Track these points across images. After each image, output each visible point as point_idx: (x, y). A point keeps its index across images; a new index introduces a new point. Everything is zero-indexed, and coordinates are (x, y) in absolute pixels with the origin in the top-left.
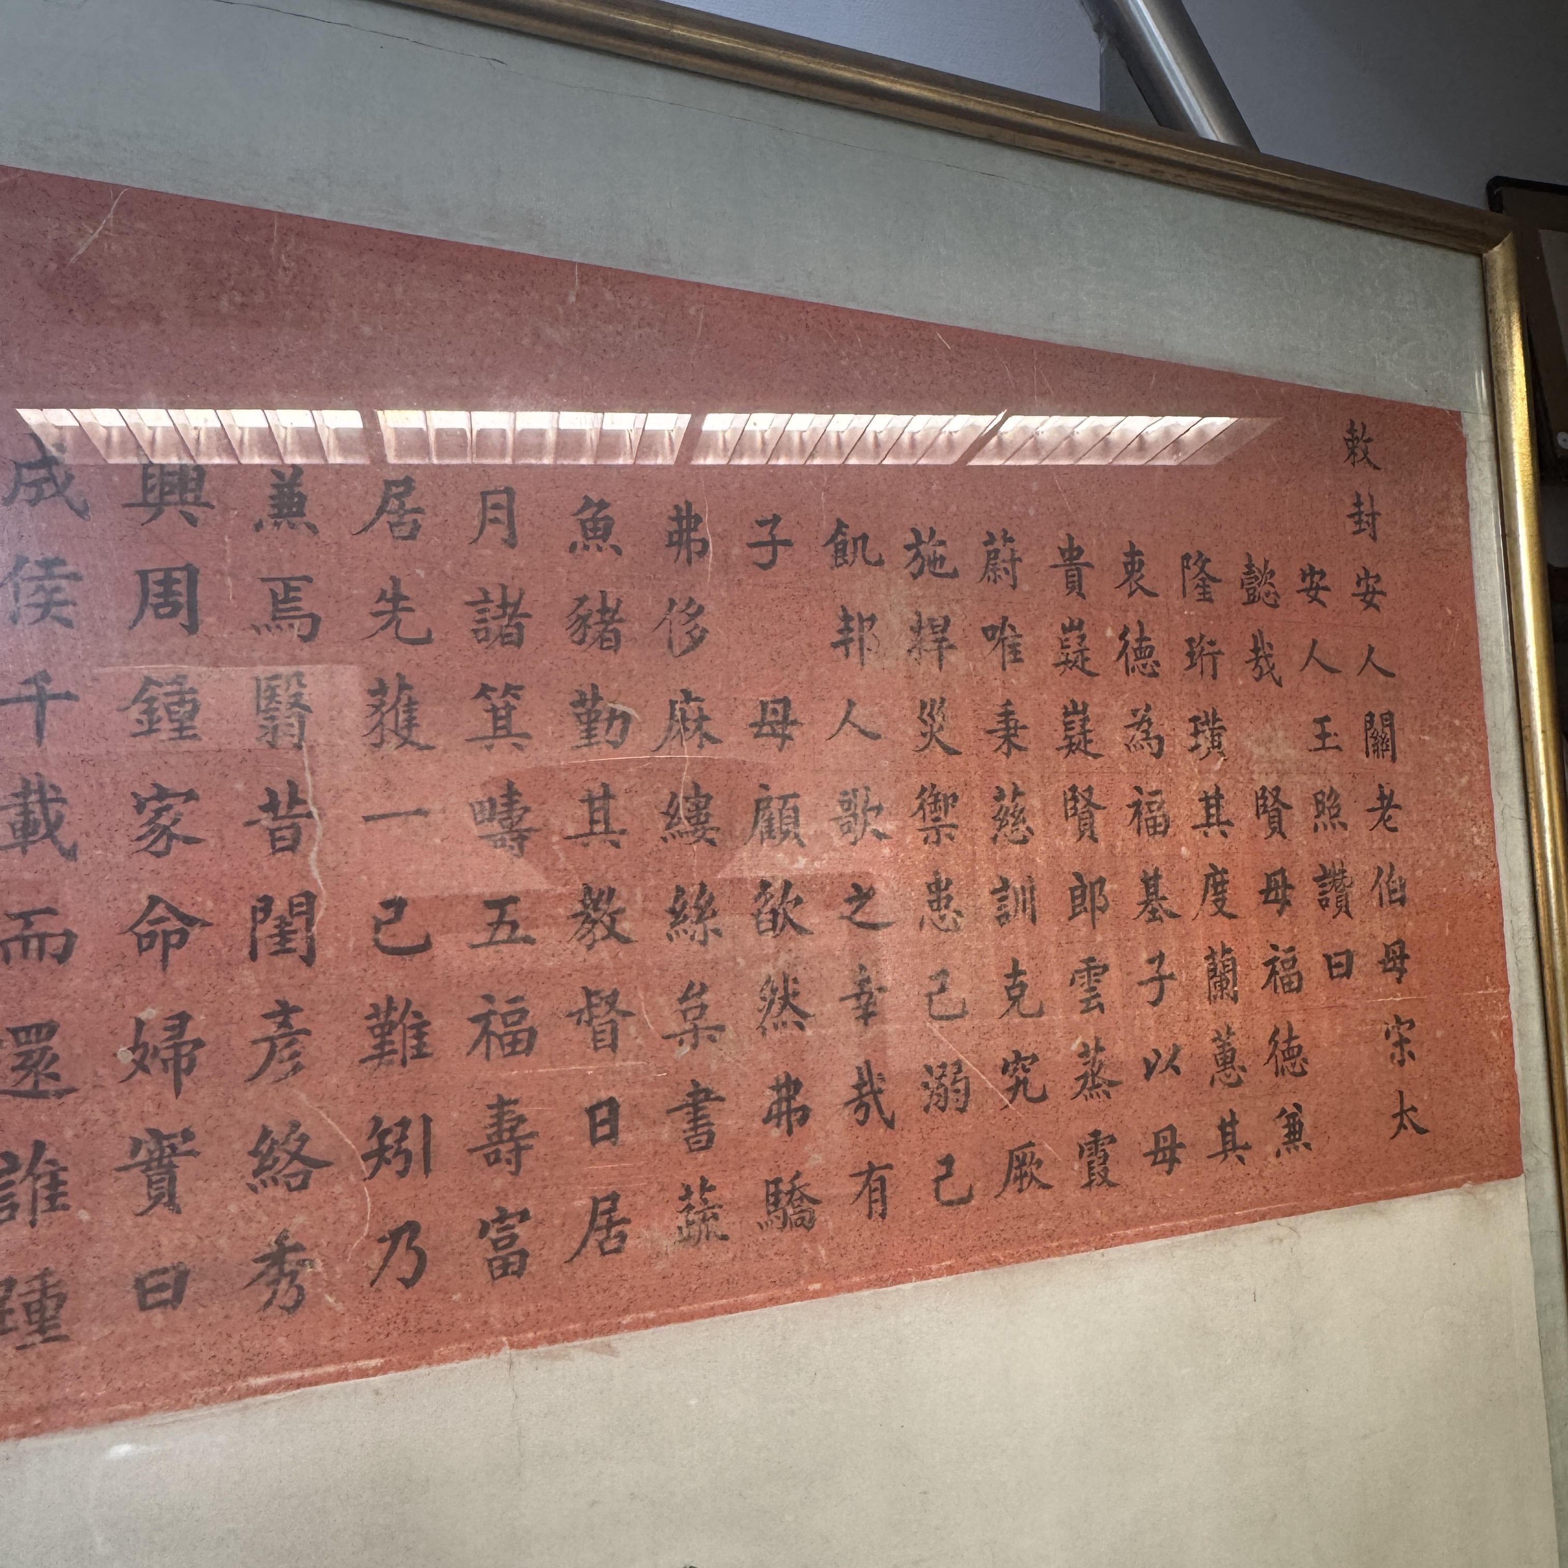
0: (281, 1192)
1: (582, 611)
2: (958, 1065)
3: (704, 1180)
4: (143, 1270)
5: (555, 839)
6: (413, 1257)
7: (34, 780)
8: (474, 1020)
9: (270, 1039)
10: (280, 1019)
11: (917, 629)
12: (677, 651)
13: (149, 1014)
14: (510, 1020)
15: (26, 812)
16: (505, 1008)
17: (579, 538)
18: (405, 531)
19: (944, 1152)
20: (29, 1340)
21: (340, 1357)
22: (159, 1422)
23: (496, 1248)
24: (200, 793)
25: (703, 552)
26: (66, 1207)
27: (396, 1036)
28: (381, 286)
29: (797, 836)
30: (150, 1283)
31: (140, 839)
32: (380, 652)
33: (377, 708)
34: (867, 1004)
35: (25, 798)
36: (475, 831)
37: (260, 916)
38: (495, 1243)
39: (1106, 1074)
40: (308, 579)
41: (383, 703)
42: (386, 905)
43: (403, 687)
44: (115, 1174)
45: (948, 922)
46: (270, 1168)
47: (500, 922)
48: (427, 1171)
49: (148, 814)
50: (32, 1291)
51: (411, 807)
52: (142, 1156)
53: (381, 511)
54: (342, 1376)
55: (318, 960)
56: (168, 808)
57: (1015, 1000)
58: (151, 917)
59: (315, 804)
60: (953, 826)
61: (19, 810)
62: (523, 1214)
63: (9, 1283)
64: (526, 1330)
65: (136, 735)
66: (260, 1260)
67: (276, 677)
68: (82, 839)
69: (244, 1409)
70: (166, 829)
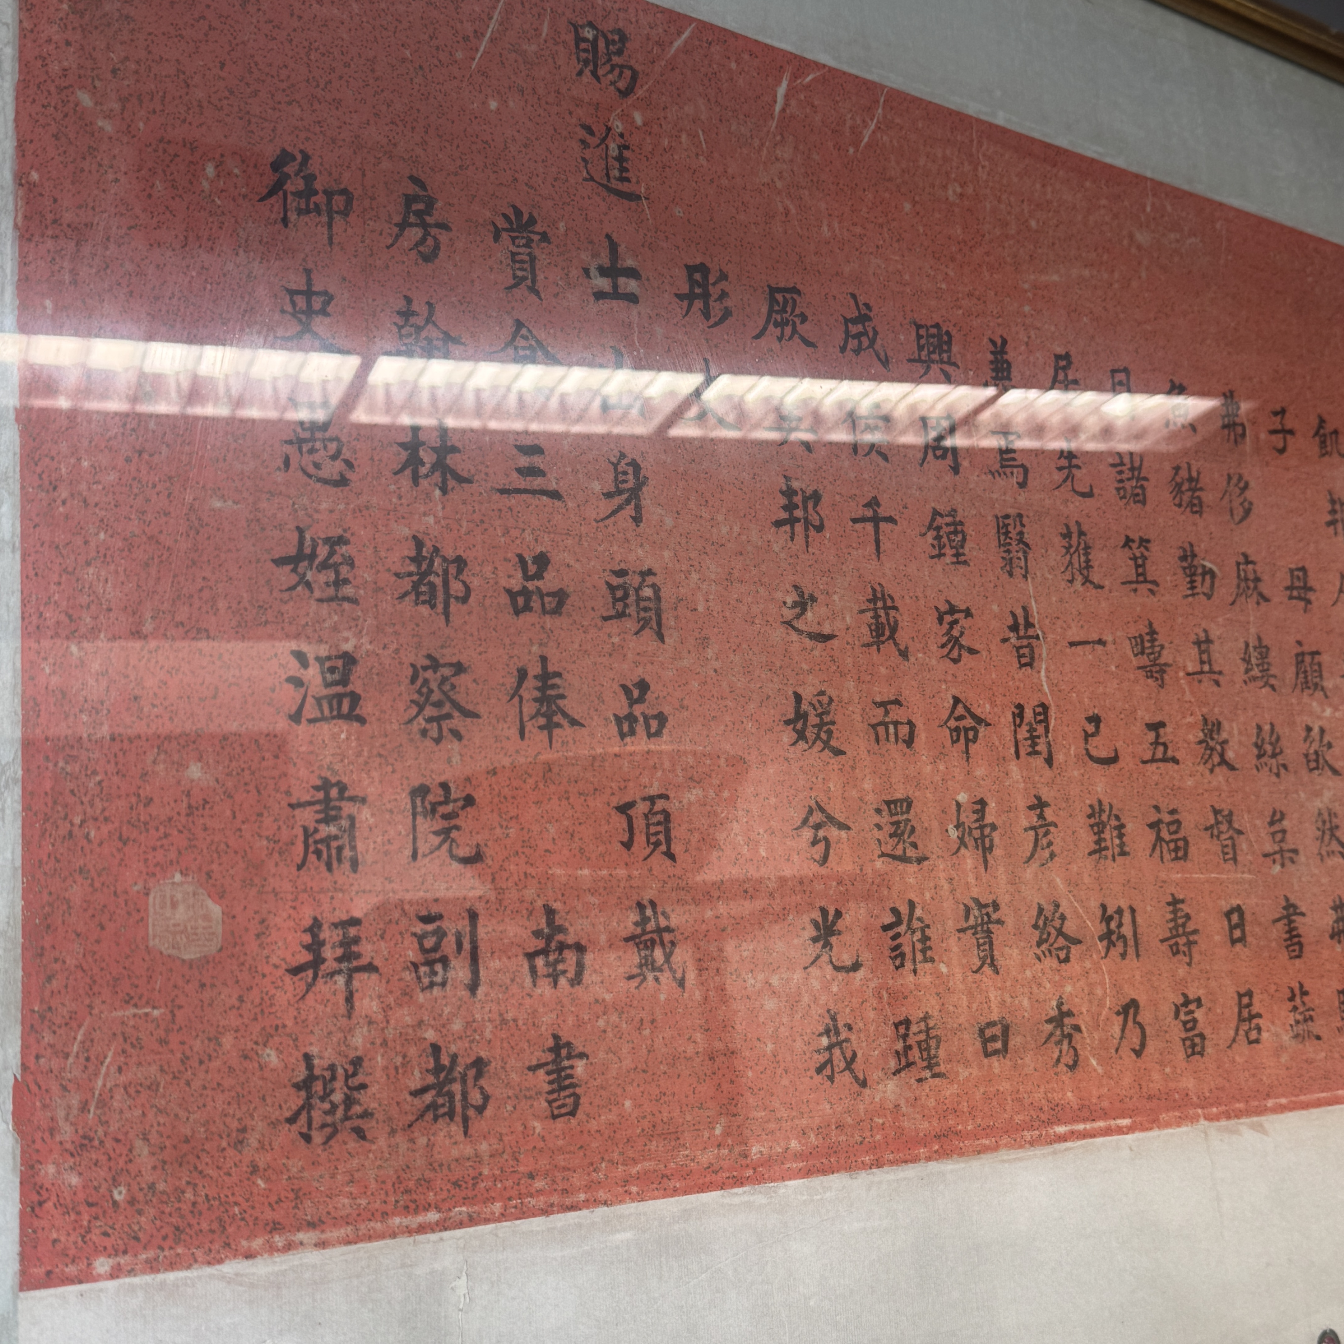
0: (1055, 963)
1: (1178, 479)
3: (1301, 986)
4: (983, 1020)
5: (1181, 674)
6: (1138, 1030)
7: (878, 589)
8: (1150, 826)
9: (1033, 828)
10: (1038, 811)
12: (1237, 518)
13: (962, 797)
14: (1171, 829)
15: (877, 617)
16: (1167, 818)
17: (1169, 416)
20: (923, 1075)
21: (1105, 1115)
22: (1005, 1157)
23: (1187, 1030)
24: (973, 611)
25: (1243, 435)
26: (932, 960)
27: (1107, 835)
28: (1038, 186)
29: (1323, 689)
30: (988, 1033)
31: (943, 646)
32: (1065, 502)
33: (1068, 549)
35: (875, 604)
36: (1135, 662)
37: (1018, 721)
38: (1185, 1023)
40: (1018, 434)
41: (1071, 546)
42: (1090, 719)
43: (1081, 533)
44: (958, 935)
46: (1046, 941)
47: (1156, 743)
48: (1138, 956)
49: (945, 626)
50: (920, 1032)
51: (1095, 637)
52: (972, 921)
53: (1055, 380)
54: (1108, 1132)
55: (1055, 764)
56: (956, 622)
58: (956, 714)
59: (1041, 628)
61: (871, 614)
62: (1198, 1001)
63: (907, 1022)
64: (1212, 1105)
65: (932, 557)
66: (1049, 1021)
67: (1007, 517)
68: (910, 643)
69: (1055, 1153)
70: (957, 639)
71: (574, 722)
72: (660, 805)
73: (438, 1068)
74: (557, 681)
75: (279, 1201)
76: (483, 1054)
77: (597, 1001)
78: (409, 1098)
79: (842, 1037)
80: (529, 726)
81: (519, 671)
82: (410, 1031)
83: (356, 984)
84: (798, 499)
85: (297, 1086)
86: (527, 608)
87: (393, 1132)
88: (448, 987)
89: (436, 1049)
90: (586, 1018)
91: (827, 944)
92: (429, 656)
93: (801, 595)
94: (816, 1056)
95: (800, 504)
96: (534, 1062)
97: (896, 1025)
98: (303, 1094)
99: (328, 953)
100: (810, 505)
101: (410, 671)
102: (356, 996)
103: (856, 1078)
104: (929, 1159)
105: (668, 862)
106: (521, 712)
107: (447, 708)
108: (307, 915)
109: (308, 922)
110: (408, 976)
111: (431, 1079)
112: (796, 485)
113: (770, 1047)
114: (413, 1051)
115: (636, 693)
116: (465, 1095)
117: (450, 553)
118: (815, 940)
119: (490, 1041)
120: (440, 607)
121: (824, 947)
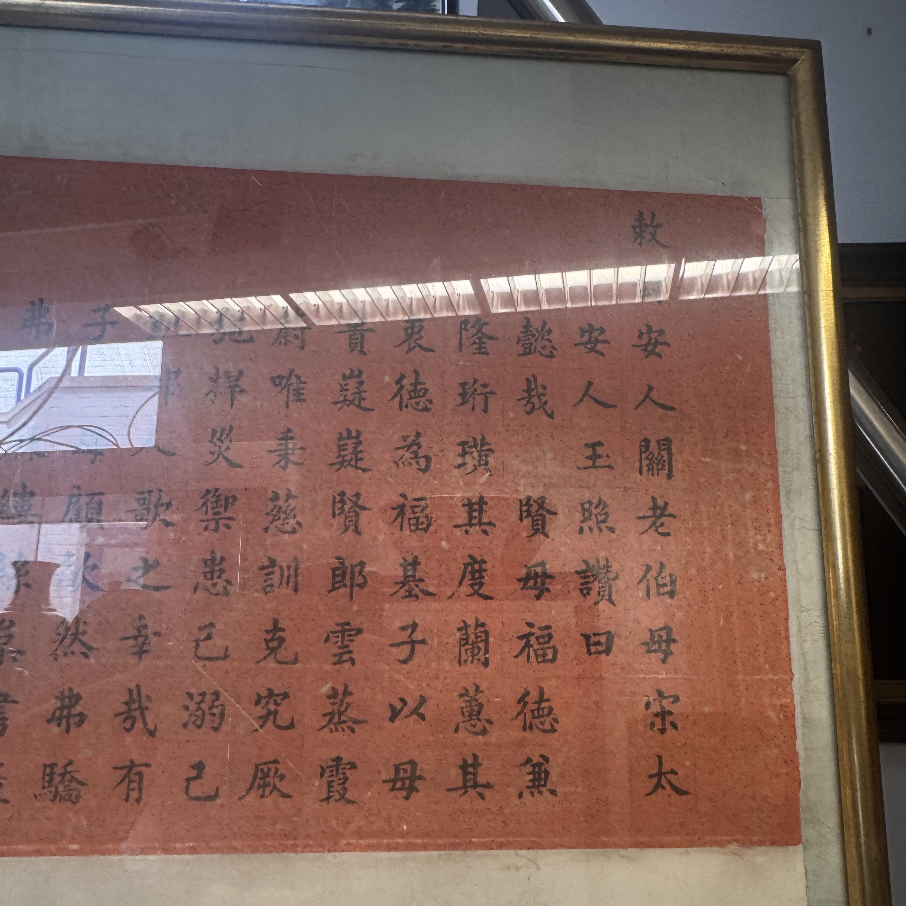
2: (217, 694)
11: (214, 379)
19: (197, 760)
25: (49, 331)
29: (99, 522)
34: (144, 643)
39: (352, 713)
45: (219, 588)
57: (273, 651)
60: (230, 518)
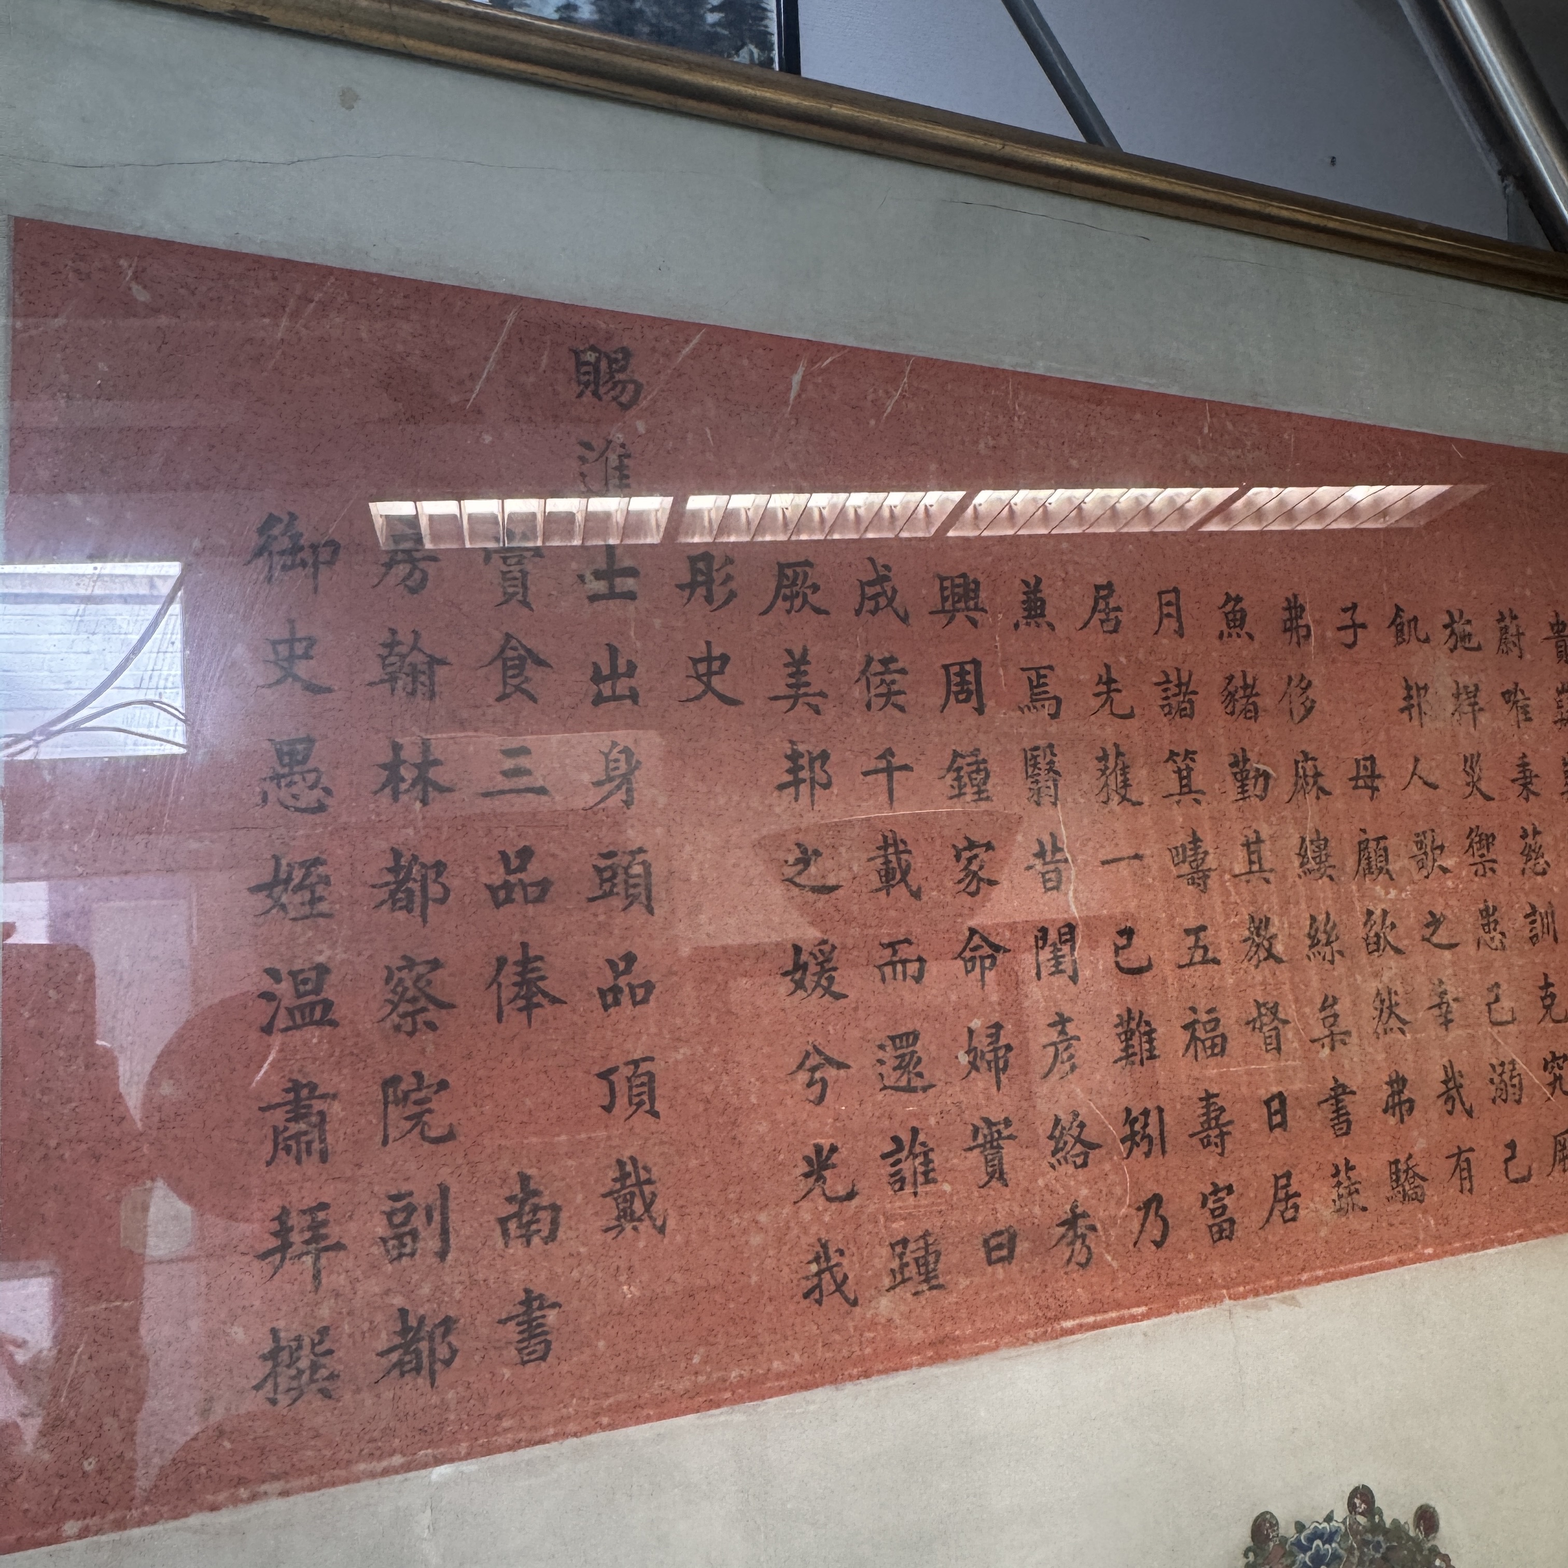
0: (1071, 1169)
1: (1231, 688)
2: (1513, 1062)
3: (1347, 1161)
4: (987, 1232)
5: (1227, 877)
6: (1160, 1223)
7: (890, 835)
8: (1185, 1027)
9: (1054, 1044)
10: (1059, 1028)
11: (1457, 696)
12: (1297, 719)
13: (976, 1024)
14: (1208, 1027)
15: (887, 862)
16: (1204, 1017)
17: (1224, 627)
18: (1110, 626)
19: (1508, 1138)
20: (920, 1288)
21: (1119, 1306)
22: (1005, 1356)
23: (1214, 1217)
24: (995, 844)
25: (1308, 635)
26: (934, 1181)
27: (1135, 1041)
28: (1081, 427)
29: (1388, 871)
30: (993, 1243)
31: (960, 882)
32: (1102, 726)
33: (1103, 773)
34: (1447, 1012)
35: (885, 850)
36: (1175, 871)
37: (1040, 943)
38: (1212, 1211)
40: (1051, 668)
41: (1107, 768)
42: (1121, 933)
43: (1119, 754)
44: (964, 1154)
45: (1497, 943)
46: (1062, 1149)
47: (1196, 946)
48: (1164, 1152)
49: (963, 862)
50: (918, 1249)
51: (1131, 853)
52: (980, 1140)
53: (1094, 610)
54: (1121, 1321)
55: (1080, 981)
56: (976, 856)
57: (1548, 1008)
58: (971, 945)
59: (1070, 851)
60: (1494, 861)
61: (881, 860)
62: (1230, 1189)
63: (904, 1242)
64: (1239, 1285)
65: (951, 798)
66: (1062, 1224)
67: (1036, 749)
68: (923, 883)
69: (1060, 1346)
70: (975, 874)
71: (555, 1000)
72: (644, 1067)
73: (405, 1330)
74: (538, 964)
75: (244, 1458)
76: (451, 1313)
77: (571, 1255)
78: (375, 1358)
79: (833, 1263)
80: (507, 1009)
81: (498, 960)
82: (378, 1299)
83: (323, 1261)
84: (804, 761)
85: (264, 1358)
86: (509, 900)
87: (358, 1391)
88: (417, 1256)
89: (403, 1312)
90: (560, 1271)
91: (820, 1178)
92: (404, 957)
93: (804, 852)
94: (804, 1282)
95: (807, 767)
96: (504, 1316)
97: (892, 1246)
98: (270, 1364)
99: (296, 1238)
100: (817, 765)
101: (385, 973)
102: (324, 1274)
103: (847, 1299)
104: (921, 1365)
105: (651, 1119)
106: (499, 998)
107: (422, 1003)
108: (274, 1206)
109: (277, 1212)
110: (376, 1250)
111: (397, 1340)
112: (801, 748)
113: (754, 1279)
114: (379, 1318)
115: (622, 966)
116: (432, 1351)
117: (428, 859)
118: (806, 1175)
119: (459, 1302)
120: (417, 911)
121: (817, 1180)
